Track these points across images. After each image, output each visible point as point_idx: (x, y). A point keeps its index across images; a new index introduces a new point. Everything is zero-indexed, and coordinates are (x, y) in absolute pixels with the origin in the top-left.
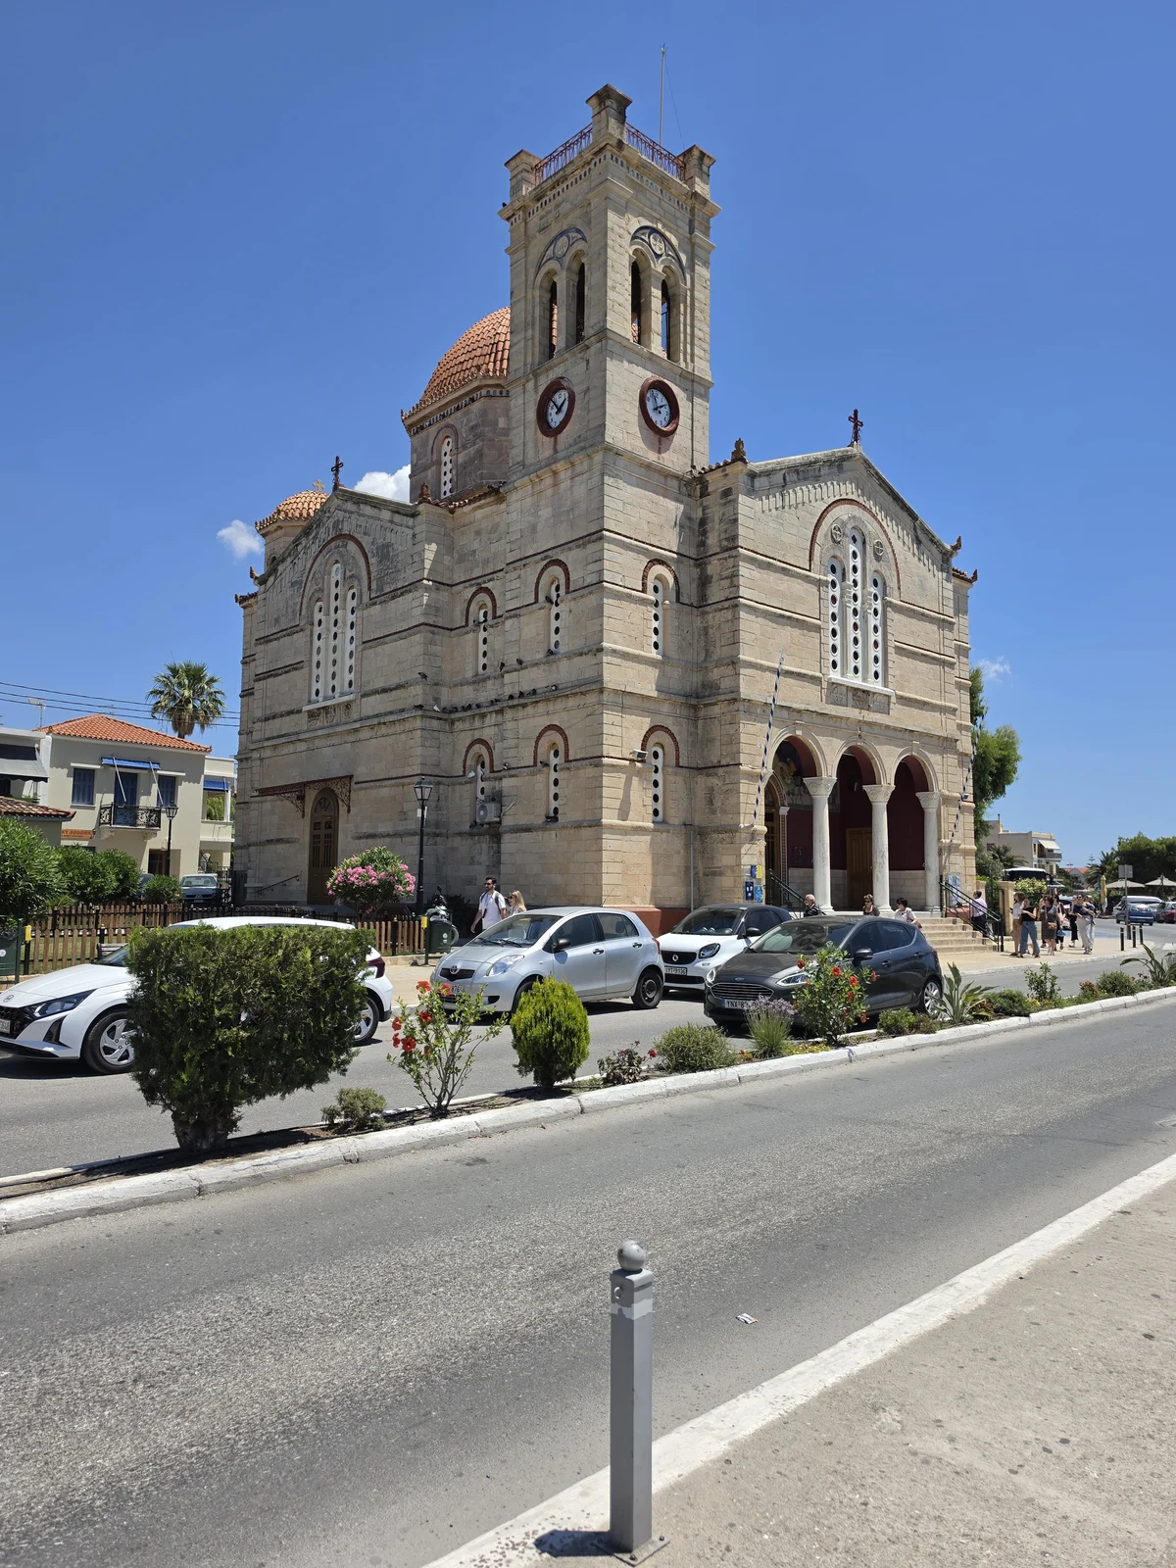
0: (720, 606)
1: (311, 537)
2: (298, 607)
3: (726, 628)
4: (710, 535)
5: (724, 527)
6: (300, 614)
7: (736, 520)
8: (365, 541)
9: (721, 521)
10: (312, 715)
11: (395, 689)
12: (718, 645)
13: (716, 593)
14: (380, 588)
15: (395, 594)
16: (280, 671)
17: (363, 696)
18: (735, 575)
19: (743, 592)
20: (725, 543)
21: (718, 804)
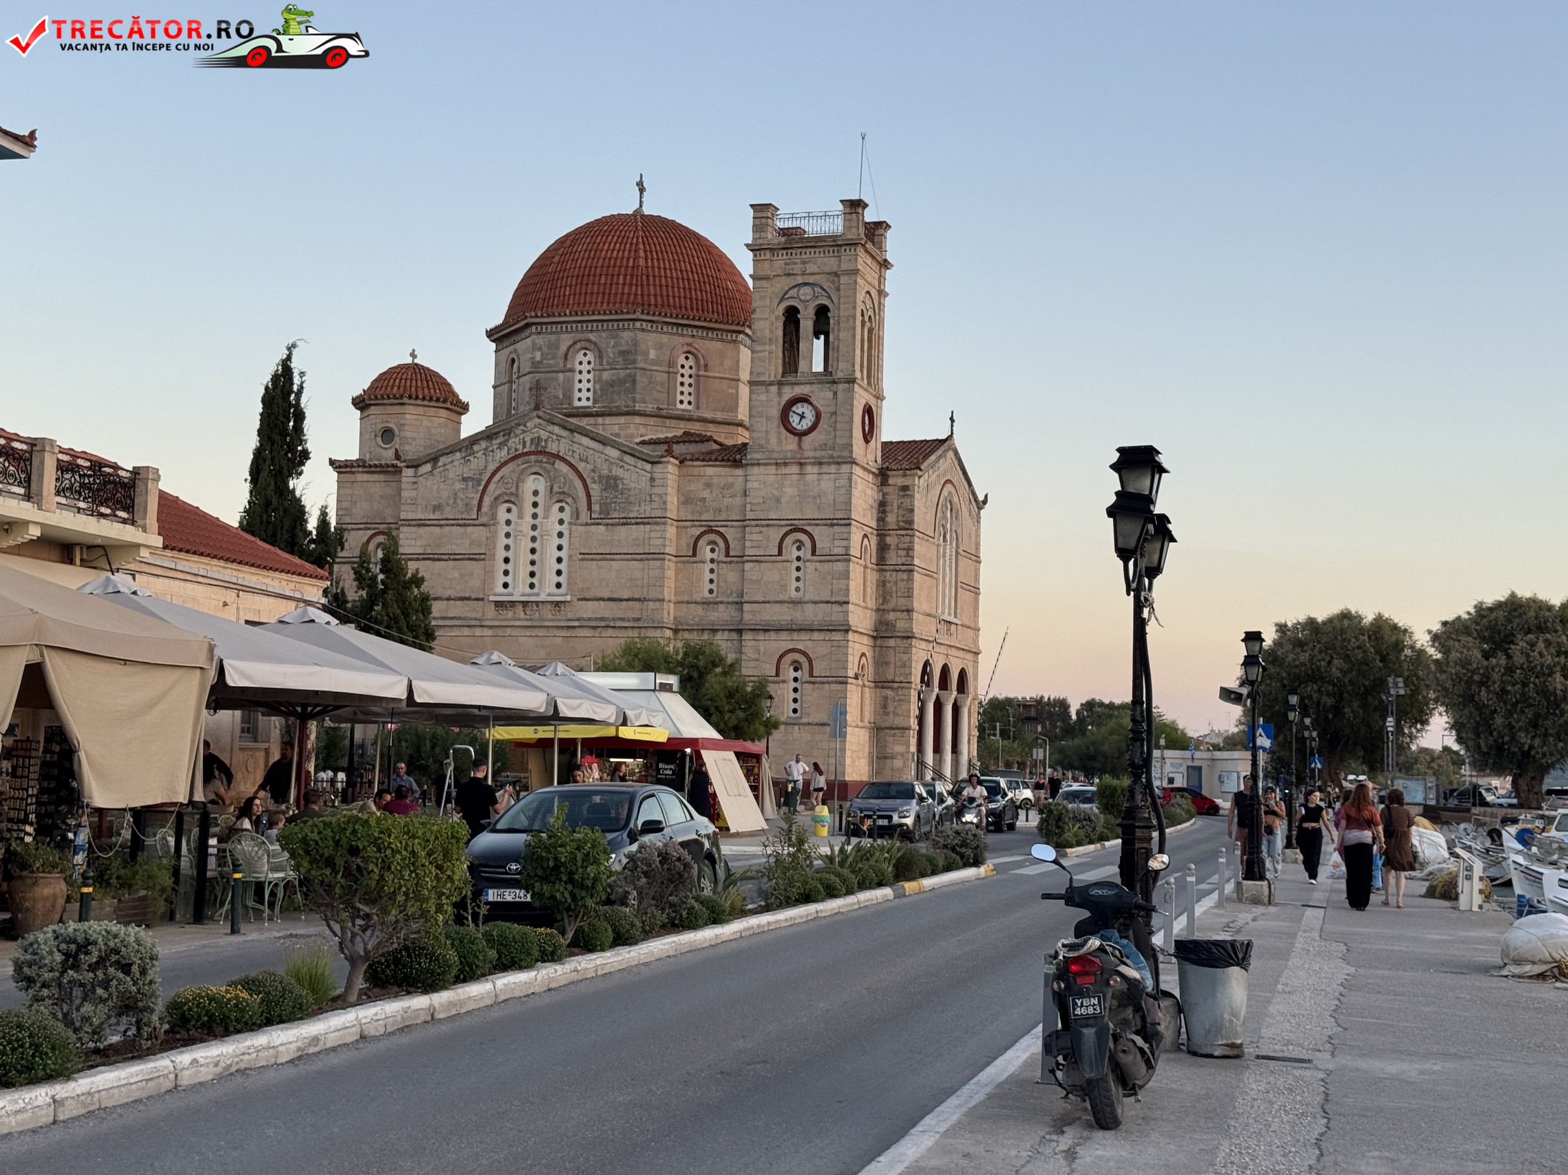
0: (898, 568)
1: (494, 442)
2: (475, 502)
3: (902, 585)
4: (889, 515)
5: (901, 512)
6: (479, 509)
7: (912, 510)
8: (581, 466)
9: (899, 508)
10: (499, 604)
11: (627, 600)
12: (894, 595)
13: (893, 558)
14: (606, 511)
15: (626, 522)
16: (446, 557)
17: (579, 600)
18: (909, 550)
19: (916, 562)
20: (902, 524)
21: (891, 708)
